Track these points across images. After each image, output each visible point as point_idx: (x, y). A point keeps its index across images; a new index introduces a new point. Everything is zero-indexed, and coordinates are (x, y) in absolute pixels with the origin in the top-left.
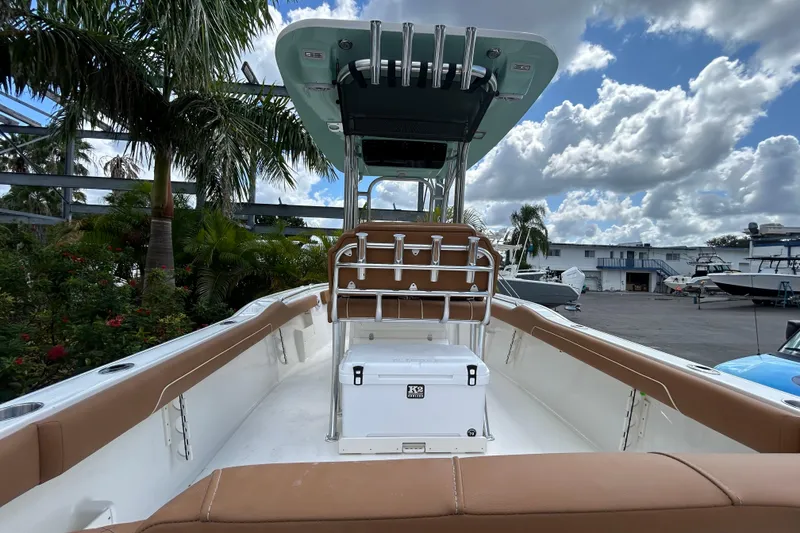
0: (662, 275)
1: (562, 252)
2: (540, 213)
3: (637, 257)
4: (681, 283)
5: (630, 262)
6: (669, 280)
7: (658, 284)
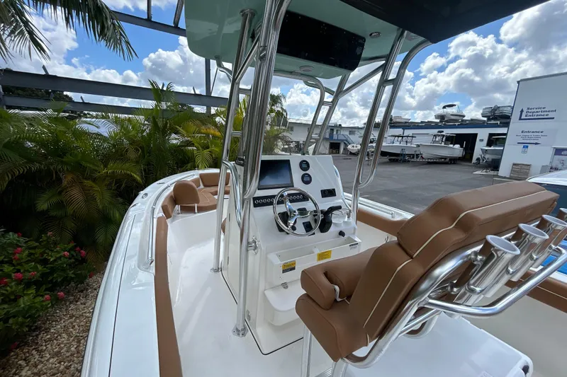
0: (347, 143)
1: (295, 129)
2: (282, 100)
3: (335, 133)
4: (355, 148)
5: (331, 135)
6: (350, 147)
7: (344, 149)
